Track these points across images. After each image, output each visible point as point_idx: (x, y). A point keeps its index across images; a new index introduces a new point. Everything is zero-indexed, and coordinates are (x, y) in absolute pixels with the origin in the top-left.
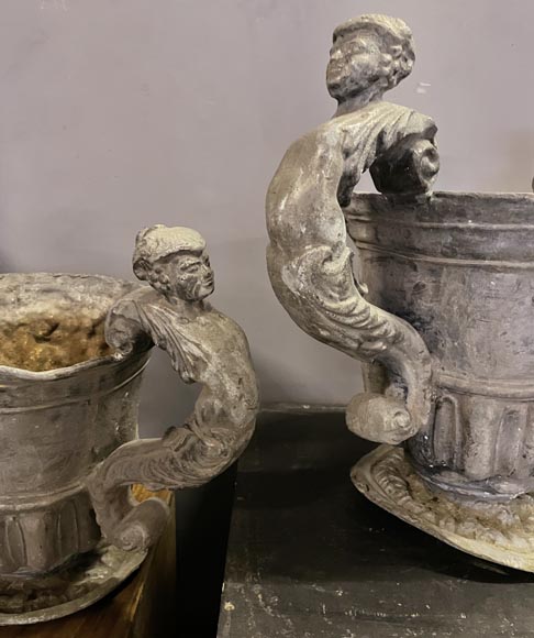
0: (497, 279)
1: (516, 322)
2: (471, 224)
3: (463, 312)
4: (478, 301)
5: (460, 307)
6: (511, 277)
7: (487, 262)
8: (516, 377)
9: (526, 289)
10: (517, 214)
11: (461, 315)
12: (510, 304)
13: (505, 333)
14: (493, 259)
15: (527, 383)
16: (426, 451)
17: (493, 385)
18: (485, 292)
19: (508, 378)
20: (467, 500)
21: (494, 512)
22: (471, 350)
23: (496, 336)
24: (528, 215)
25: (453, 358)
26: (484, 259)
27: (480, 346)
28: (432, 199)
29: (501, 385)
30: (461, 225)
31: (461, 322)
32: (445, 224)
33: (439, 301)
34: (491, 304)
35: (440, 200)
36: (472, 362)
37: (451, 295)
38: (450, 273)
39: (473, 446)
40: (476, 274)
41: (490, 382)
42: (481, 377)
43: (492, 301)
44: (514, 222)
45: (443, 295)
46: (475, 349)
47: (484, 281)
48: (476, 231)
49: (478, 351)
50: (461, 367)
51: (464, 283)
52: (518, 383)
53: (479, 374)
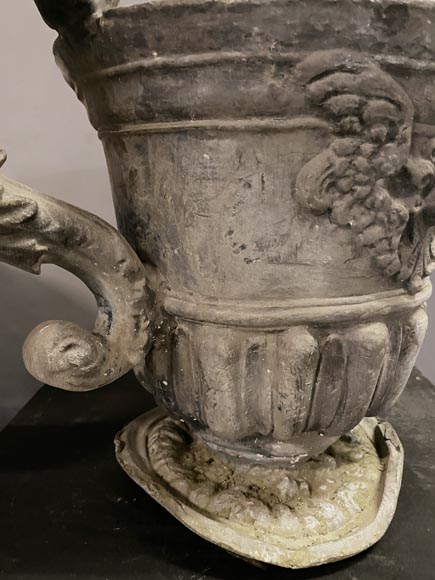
0: (211, 149)
1: (243, 214)
2: (157, 59)
3: (179, 205)
4: (193, 187)
5: (174, 196)
6: (228, 145)
7: (192, 123)
8: (254, 297)
9: (251, 164)
10: (210, 33)
11: (177, 210)
12: (233, 188)
13: (231, 232)
14: (198, 117)
15: (269, 304)
16: (168, 400)
17: (225, 308)
18: (199, 171)
19: (242, 298)
20: (241, 463)
21: (274, 478)
22: (194, 259)
23: (219, 237)
24: (226, 33)
25: (177, 273)
26: (187, 117)
27: (202, 252)
28: (102, 23)
29: (233, 308)
30: (146, 62)
31: (178, 218)
32: (129, 64)
33: (151, 192)
34: (209, 190)
35: (111, 23)
36: (197, 277)
37: (163, 179)
38: (155, 147)
39: (209, 393)
40: (184, 144)
41: (220, 303)
42: (210, 298)
43: (210, 184)
44: (211, 49)
45: (154, 182)
46: (198, 259)
47: (195, 154)
48: (167, 69)
49: (201, 259)
50: (186, 284)
51: (173, 161)
52: (257, 305)
53: (206, 293)
